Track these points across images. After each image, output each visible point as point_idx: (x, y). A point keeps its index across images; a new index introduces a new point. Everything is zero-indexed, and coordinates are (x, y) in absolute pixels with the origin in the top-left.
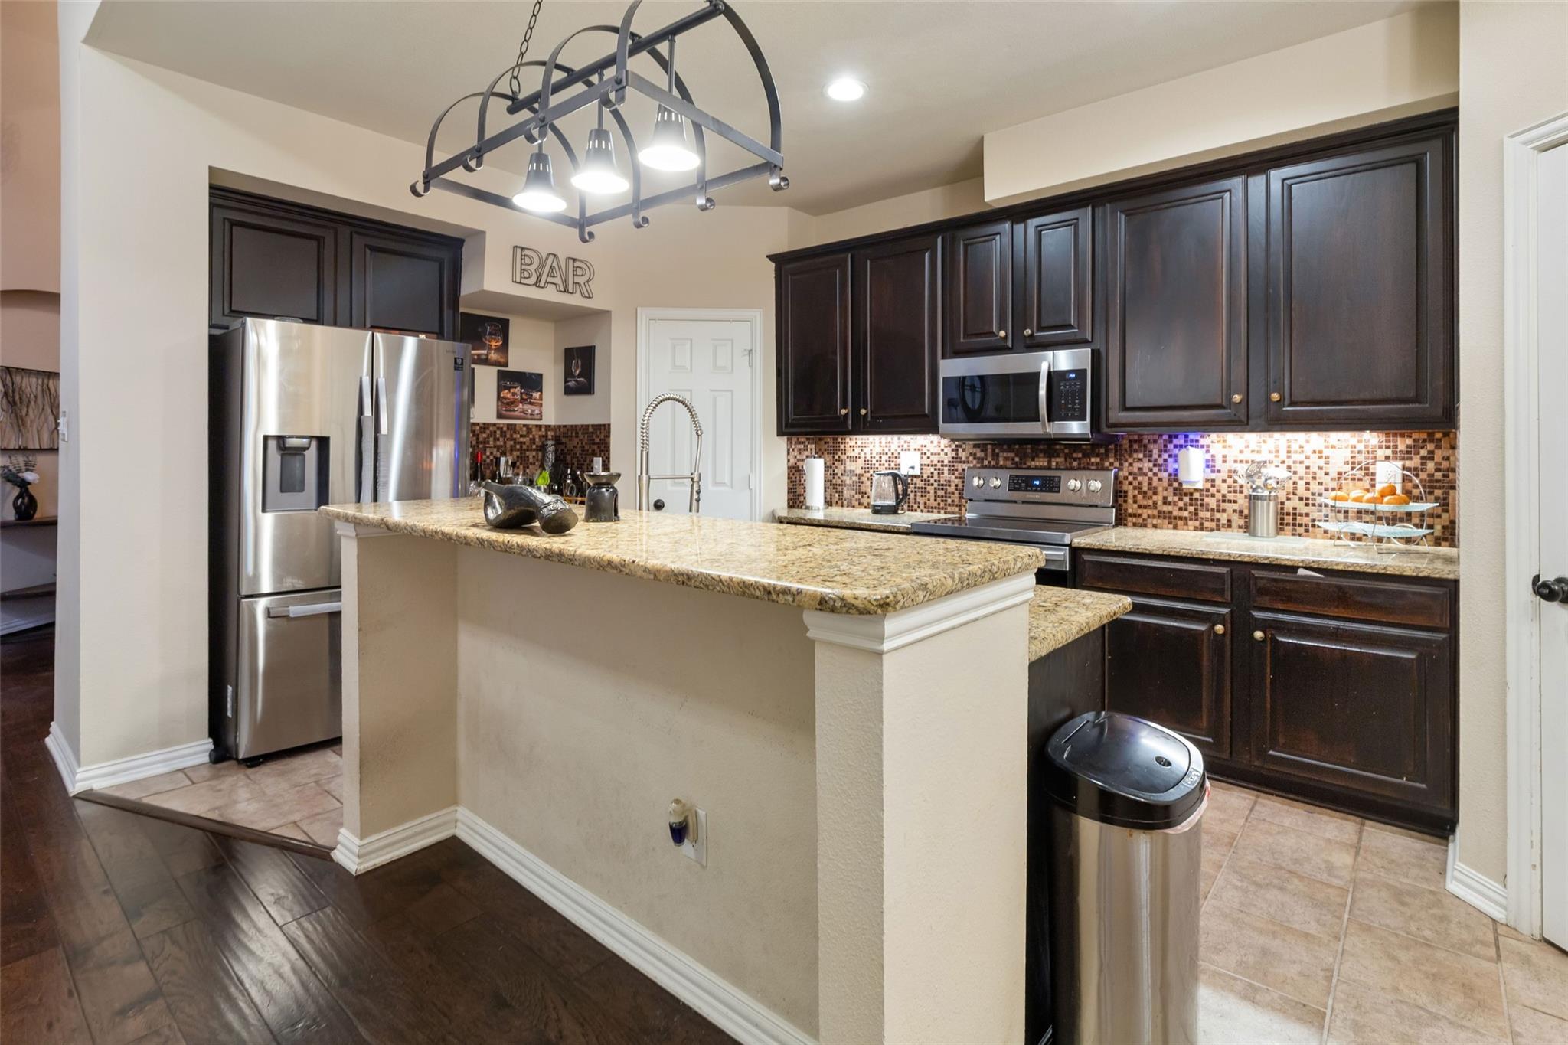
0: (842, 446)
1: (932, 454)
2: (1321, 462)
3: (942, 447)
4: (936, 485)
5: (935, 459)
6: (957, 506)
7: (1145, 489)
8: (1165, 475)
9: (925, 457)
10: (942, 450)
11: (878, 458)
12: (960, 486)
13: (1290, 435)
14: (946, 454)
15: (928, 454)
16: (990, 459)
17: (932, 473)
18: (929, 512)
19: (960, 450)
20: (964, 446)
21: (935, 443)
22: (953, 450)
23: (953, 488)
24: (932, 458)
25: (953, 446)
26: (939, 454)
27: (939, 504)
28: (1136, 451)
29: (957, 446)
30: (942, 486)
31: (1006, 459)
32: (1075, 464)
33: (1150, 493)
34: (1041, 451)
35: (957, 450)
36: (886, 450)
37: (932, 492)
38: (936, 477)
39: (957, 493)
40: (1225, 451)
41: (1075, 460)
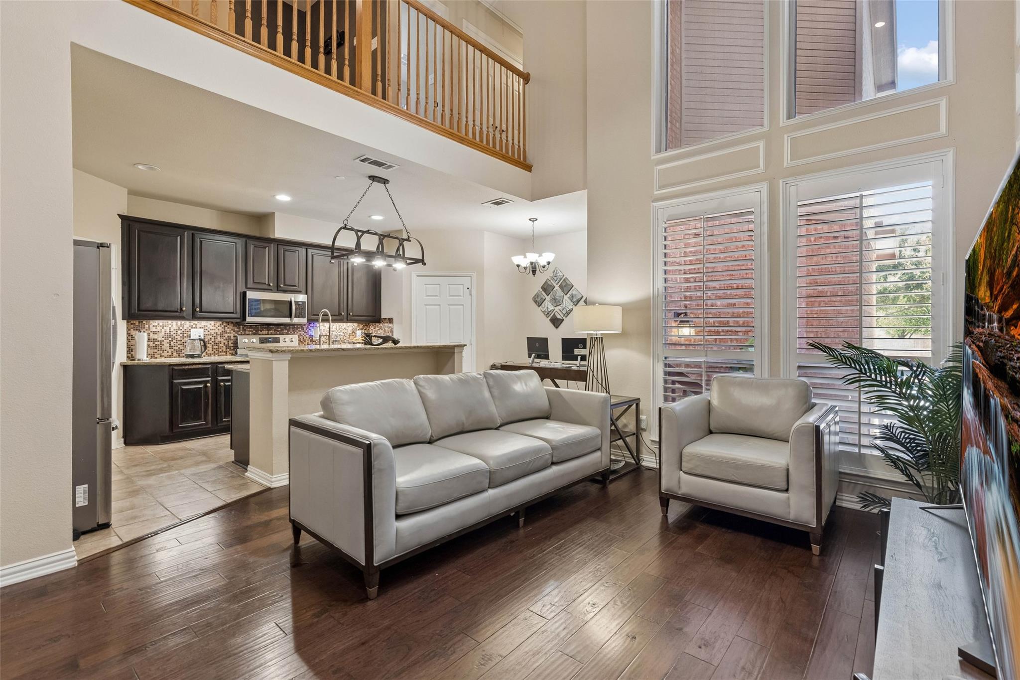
0: (147, 326)
1: (211, 330)
2: (346, 331)
3: (217, 326)
4: (213, 344)
5: (212, 332)
6: (225, 352)
7: (302, 340)
8: (307, 336)
9: (207, 331)
10: (217, 328)
11: (175, 332)
12: (226, 343)
13: (339, 324)
14: (219, 330)
15: (209, 330)
16: (241, 331)
17: (211, 338)
18: (209, 356)
19: (226, 328)
20: (228, 326)
21: (213, 324)
22: (222, 328)
23: (222, 345)
24: (211, 331)
25: (223, 326)
26: (215, 330)
27: (215, 352)
28: (299, 328)
29: (224, 326)
30: (216, 344)
31: (250, 331)
32: (278, 333)
33: (303, 342)
34: (265, 328)
35: (225, 328)
36: (181, 328)
37: (211, 347)
38: (213, 340)
39: (224, 347)
40: (324, 328)
41: (278, 331)
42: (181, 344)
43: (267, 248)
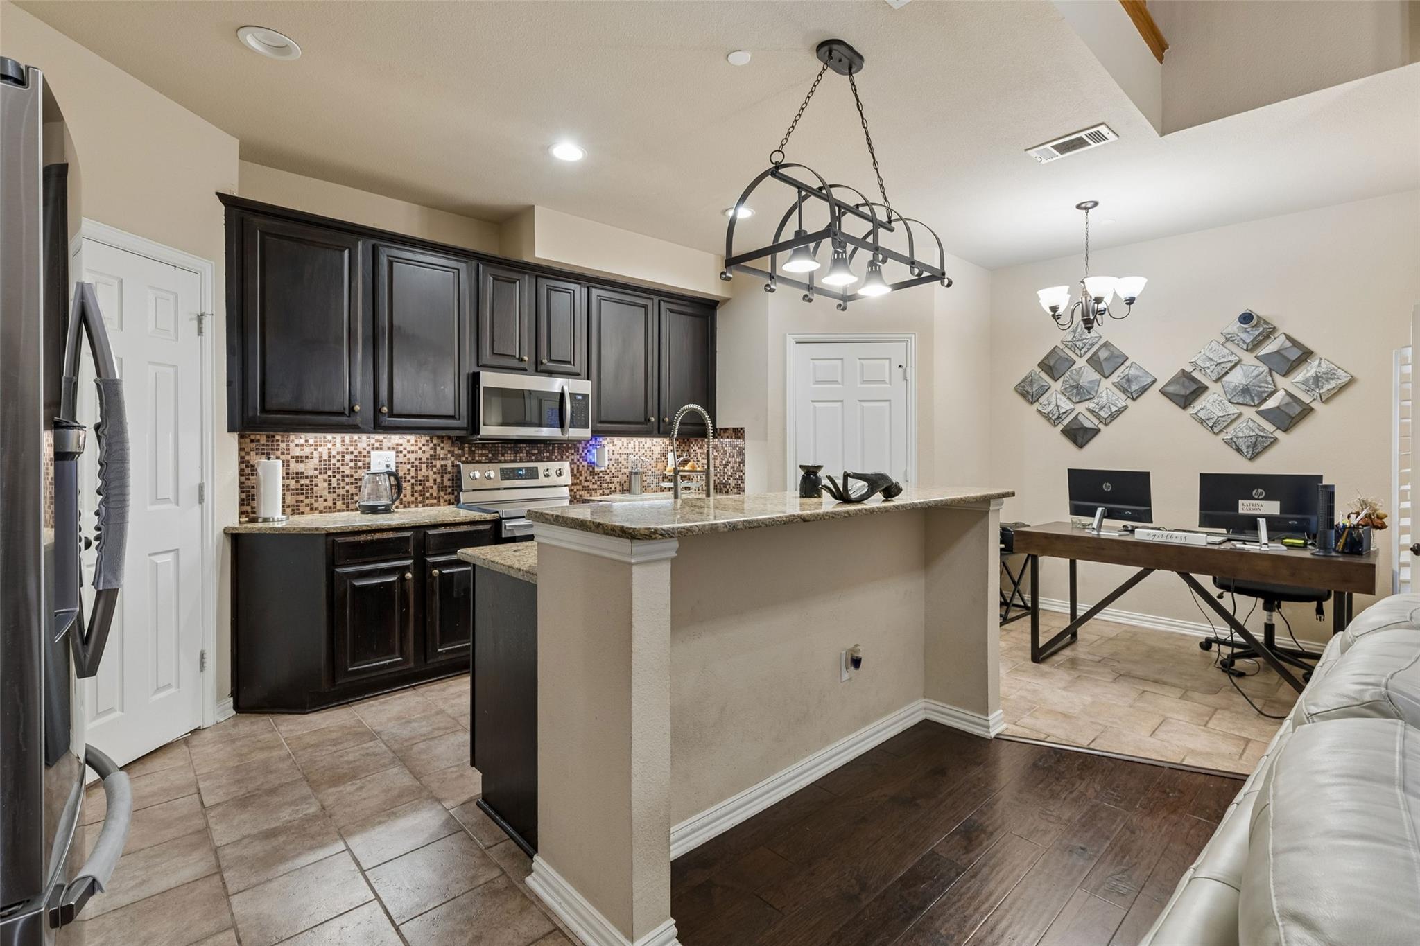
0: (283, 445)
1: (409, 452)
2: (650, 454)
3: (420, 445)
4: (413, 481)
5: (412, 457)
6: (435, 498)
7: (575, 473)
8: (585, 463)
9: (401, 455)
10: (420, 449)
11: (339, 457)
12: (439, 480)
13: (640, 439)
14: (424, 452)
15: (405, 452)
16: (467, 456)
17: (409, 470)
18: (405, 507)
19: (438, 448)
20: (442, 445)
21: (413, 442)
22: (431, 449)
23: (431, 483)
24: (409, 456)
25: (431, 445)
26: (417, 452)
27: (416, 498)
28: (570, 448)
29: (435, 445)
30: (419, 482)
31: (482, 455)
32: (533, 458)
33: (578, 475)
34: (510, 449)
35: (435, 449)
36: (351, 449)
37: (409, 488)
38: (413, 474)
39: (435, 487)
40: (613, 448)
41: (533, 455)
42: (352, 483)
43: (517, 283)
